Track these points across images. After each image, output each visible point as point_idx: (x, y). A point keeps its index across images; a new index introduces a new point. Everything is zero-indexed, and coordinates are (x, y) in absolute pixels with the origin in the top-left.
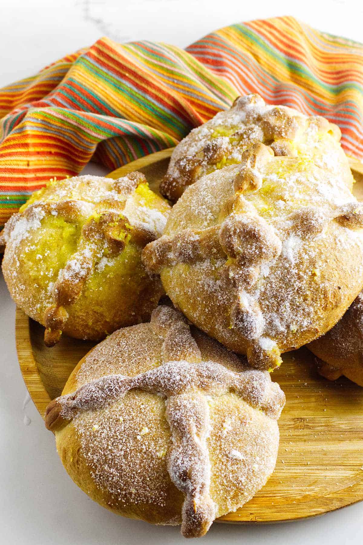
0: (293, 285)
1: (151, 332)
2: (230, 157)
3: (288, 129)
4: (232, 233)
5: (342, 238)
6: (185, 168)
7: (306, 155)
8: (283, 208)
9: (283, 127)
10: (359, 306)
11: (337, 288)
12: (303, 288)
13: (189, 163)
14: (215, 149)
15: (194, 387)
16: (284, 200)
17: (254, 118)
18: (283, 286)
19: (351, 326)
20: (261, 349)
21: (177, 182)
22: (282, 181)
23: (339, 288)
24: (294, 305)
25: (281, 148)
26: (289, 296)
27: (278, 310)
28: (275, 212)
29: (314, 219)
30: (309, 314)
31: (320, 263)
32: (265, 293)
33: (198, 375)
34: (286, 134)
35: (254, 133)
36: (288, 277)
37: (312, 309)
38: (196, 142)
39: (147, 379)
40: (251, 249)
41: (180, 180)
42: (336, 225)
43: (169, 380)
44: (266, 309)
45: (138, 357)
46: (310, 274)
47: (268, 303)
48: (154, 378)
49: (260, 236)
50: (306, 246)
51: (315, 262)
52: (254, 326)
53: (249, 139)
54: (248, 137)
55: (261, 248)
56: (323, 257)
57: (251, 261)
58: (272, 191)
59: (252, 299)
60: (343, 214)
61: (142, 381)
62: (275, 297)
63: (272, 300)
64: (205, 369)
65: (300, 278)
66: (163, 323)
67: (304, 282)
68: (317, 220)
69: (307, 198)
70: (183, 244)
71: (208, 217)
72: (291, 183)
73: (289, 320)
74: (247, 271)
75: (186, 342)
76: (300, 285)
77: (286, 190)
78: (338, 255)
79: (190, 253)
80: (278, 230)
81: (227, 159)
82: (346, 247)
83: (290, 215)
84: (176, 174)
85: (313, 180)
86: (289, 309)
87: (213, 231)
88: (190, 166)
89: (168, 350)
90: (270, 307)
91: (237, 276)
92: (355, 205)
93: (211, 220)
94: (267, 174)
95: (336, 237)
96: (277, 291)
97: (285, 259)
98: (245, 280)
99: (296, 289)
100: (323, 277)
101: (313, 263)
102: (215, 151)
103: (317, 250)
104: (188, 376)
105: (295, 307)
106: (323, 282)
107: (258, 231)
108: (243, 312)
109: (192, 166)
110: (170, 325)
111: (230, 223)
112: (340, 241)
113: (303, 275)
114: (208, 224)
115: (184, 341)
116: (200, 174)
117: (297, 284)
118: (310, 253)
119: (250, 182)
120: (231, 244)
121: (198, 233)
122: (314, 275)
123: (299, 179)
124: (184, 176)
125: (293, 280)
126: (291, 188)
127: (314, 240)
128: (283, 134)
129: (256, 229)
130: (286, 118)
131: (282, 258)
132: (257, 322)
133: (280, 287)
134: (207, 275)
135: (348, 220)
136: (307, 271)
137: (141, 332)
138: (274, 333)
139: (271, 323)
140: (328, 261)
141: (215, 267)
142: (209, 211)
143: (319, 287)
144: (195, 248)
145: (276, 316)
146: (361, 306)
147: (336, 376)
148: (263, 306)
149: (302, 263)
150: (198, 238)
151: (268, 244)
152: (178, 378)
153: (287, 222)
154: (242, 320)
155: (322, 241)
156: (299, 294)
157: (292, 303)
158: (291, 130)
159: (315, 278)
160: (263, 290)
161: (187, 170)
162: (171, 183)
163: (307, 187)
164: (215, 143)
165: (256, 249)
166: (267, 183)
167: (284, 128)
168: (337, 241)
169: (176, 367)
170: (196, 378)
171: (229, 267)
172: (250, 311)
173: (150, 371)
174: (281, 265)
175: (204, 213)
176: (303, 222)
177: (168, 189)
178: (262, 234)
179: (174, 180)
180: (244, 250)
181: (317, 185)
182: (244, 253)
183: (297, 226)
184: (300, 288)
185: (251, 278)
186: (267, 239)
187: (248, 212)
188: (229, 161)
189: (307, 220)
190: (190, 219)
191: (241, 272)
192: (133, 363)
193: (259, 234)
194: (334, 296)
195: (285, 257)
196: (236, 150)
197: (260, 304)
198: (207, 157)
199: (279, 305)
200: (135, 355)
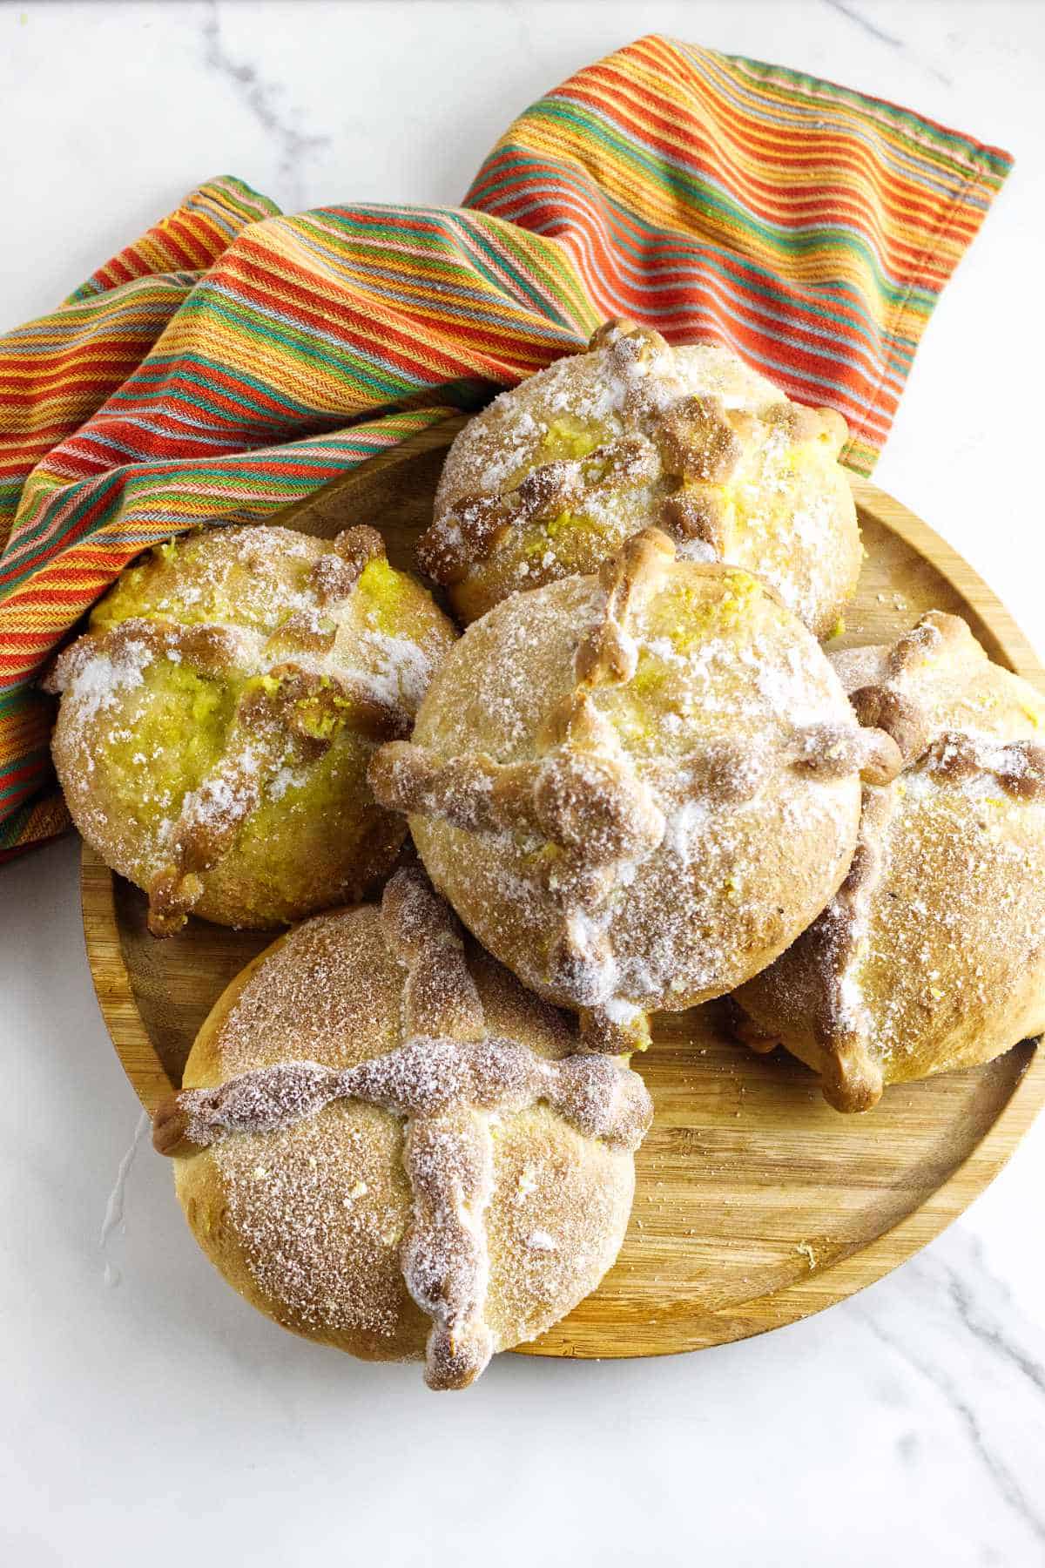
0: (683, 907)
1: (382, 943)
2: (579, 512)
3: (718, 461)
4: (560, 802)
5: (795, 806)
6: (474, 527)
7: (754, 517)
8: (677, 733)
9: (707, 454)
10: (824, 929)
11: (775, 913)
12: (703, 914)
13: (484, 518)
14: (548, 492)
15: (465, 1103)
16: (681, 716)
17: (642, 413)
18: (662, 906)
19: (805, 961)
20: (608, 1020)
21: (455, 555)
22: (681, 661)
23: (781, 911)
24: (682, 945)
25: (698, 509)
26: (673, 928)
27: (647, 952)
28: (658, 742)
29: (738, 775)
30: (712, 961)
31: (744, 863)
32: (622, 918)
33: (473, 1078)
34: (712, 473)
35: (638, 462)
36: (674, 889)
37: (719, 953)
38: (503, 452)
39: (368, 1082)
40: (598, 839)
41: (462, 552)
42: (787, 776)
43: (414, 1088)
44: (624, 950)
45: (352, 1016)
46: (720, 885)
47: (627, 937)
48: (383, 1081)
49: (619, 814)
50: (716, 827)
51: (735, 860)
52: (594, 987)
53: (626, 474)
54: (624, 469)
55: (618, 840)
56: (751, 850)
57: (596, 862)
58: (658, 685)
59: (596, 929)
60: (804, 758)
61: (359, 1084)
62: (644, 927)
63: (638, 933)
64: (489, 1062)
65: (698, 893)
66: (408, 932)
67: (707, 901)
68: (744, 777)
69: (731, 709)
70: (458, 796)
71: (515, 733)
72: (701, 669)
73: (670, 973)
74: (589, 879)
75: (453, 988)
76: (698, 908)
77: (686, 689)
78: (782, 843)
79: (472, 816)
80: (661, 791)
81: (572, 514)
82: (802, 826)
83: (688, 757)
84: (454, 536)
85: (748, 658)
86: (670, 953)
87: (523, 776)
88: (487, 526)
89: (415, 1006)
90: (631, 945)
91: (565, 888)
92: (832, 735)
93: (520, 740)
94: (651, 637)
95: (785, 805)
96: (649, 915)
97: (670, 852)
98: (582, 897)
99: (689, 914)
100: (747, 890)
101: (728, 862)
102: (545, 499)
103: (740, 836)
104: (453, 1080)
105: (683, 950)
106: (746, 902)
107: (617, 802)
108: (573, 958)
109: (491, 524)
110: (422, 941)
111: (559, 777)
112: (791, 814)
113: (705, 888)
114: (514, 747)
115: (449, 987)
116: (507, 543)
117: (691, 906)
118: (725, 843)
119: (611, 667)
120: (557, 825)
121: (490, 773)
122: (729, 888)
123: (719, 657)
124: (472, 545)
125: (682, 898)
126: (699, 681)
127: (736, 813)
128: (705, 473)
129: (612, 799)
130: (716, 427)
131: (665, 851)
132: (601, 979)
133: (655, 909)
134: (505, 863)
135: (814, 768)
136: (715, 879)
137: (359, 944)
138: (637, 992)
139: (631, 976)
140: (762, 858)
141: (522, 850)
142: (518, 715)
143: (738, 912)
144: (481, 807)
145: (642, 964)
146: (828, 930)
147: (767, 1048)
148: (618, 943)
149: (704, 863)
150: (490, 787)
151: (635, 831)
152: (432, 1085)
153: (682, 774)
154: (571, 974)
155: (753, 814)
156: (694, 924)
157: (678, 942)
158: (723, 463)
159: (731, 895)
160: (619, 912)
161: (480, 533)
162: (440, 556)
163: (735, 678)
164: (548, 478)
165: (608, 840)
166: (648, 665)
167: (709, 458)
168: (786, 813)
169: (429, 1060)
170: (470, 1084)
171: (550, 865)
172: (589, 957)
173: (376, 1063)
174: (660, 863)
175: (507, 720)
176: (714, 780)
177: (433, 566)
178: (623, 810)
179: (450, 549)
180: (583, 840)
181: (756, 672)
182: (583, 845)
183: (700, 787)
184: (697, 914)
185: (595, 892)
186: (634, 822)
187: (600, 747)
188: (575, 520)
189: (723, 776)
190: (476, 725)
191: (574, 881)
192: (340, 1030)
193: (616, 809)
194: (769, 927)
195: (669, 848)
196: (594, 496)
197: (612, 937)
198: (527, 509)
199: (650, 943)
200: (345, 1009)
